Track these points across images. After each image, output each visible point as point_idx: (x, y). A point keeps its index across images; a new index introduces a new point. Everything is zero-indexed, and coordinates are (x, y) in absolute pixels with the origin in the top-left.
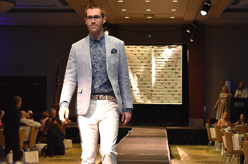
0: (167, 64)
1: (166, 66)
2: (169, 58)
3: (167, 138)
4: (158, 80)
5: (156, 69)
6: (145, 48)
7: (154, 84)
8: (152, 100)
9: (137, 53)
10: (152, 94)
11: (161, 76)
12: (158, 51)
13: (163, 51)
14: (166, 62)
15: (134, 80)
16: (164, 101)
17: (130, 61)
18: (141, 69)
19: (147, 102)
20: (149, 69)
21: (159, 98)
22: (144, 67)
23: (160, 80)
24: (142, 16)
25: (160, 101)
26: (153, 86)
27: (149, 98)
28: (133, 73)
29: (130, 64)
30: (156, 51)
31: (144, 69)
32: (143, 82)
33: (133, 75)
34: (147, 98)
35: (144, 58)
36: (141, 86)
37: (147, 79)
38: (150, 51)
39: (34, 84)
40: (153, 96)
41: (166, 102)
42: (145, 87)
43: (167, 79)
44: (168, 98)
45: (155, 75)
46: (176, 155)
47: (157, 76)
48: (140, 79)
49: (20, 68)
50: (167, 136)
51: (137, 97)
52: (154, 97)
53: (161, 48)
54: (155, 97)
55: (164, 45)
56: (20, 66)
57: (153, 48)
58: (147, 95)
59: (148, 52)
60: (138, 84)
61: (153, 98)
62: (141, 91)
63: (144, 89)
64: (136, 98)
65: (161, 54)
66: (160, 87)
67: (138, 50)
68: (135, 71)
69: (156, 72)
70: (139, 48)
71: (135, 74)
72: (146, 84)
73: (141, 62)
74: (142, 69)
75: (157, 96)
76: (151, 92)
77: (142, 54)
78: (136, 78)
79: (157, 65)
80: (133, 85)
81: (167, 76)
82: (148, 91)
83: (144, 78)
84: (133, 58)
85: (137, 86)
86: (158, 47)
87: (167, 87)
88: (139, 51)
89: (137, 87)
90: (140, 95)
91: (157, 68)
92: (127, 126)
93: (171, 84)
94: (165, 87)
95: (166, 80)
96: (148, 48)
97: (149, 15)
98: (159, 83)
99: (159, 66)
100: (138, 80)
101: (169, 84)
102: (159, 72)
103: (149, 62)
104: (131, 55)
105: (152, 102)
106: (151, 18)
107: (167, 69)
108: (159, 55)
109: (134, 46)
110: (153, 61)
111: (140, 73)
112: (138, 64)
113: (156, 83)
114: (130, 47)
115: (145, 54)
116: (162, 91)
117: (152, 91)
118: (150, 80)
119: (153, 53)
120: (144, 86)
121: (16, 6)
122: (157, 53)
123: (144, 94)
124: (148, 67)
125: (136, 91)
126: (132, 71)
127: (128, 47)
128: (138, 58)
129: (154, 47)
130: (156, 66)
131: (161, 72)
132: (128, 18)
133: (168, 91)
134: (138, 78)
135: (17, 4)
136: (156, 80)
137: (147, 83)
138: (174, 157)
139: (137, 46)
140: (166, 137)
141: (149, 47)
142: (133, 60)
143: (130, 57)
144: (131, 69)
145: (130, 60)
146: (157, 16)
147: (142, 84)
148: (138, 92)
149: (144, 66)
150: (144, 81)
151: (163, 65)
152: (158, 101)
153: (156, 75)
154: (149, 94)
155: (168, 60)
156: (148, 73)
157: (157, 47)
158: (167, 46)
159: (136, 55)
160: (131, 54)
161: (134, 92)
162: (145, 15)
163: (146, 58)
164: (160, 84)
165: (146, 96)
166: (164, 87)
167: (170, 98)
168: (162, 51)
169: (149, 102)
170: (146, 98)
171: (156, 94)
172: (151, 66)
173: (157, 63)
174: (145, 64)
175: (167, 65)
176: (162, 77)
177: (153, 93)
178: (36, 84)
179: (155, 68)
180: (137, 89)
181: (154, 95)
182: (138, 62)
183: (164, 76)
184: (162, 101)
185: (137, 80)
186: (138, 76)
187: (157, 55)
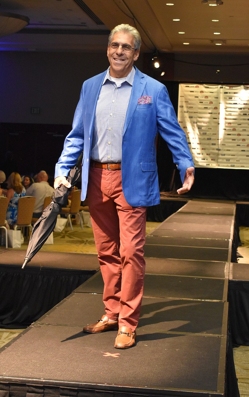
0: (241, 112)
1: (240, 115)
2: (244, 104)
3: (234, 217)
4: (228, 135)
5: (226, 119)
6: (210, 88)
7: (222, 140)
8: (218, 162)
9: (199, 94)
10: (218, 154)
11: (232, 129)
12: (230, 93)
13: (237, 93)
14: (241, 109)
15: (194, 133)
16: (235, 165)
17: (189, 106)
18: (204, 118)
19: (210, 165)
20: (215, 118)
21: (228, 160)
22: (209, 115)
23: (230, 135)
24: (208, 42)
25: (230, 165)
26: (221, 142)
27: (214, 160)
28: (193, 123)
29: (190, 110)
30: (227, 93)
31: (209, 118)
32: (206, 137)
33: (193, 126)
34: (212, 160)
35: (209, 102)
36: (203, 142)
37: (212, 133)
38: (218, 92)
39: (54, 135)
40: (220, 156)
41: (238, 167)
42: (208, 144)
43: (241, 133)
44: (241, 161)
45: (224, 128)
46: (247, 241)
47: (227, 128)
48: (202, 133)
49: (35, 112)
50: (234, 213)
51: (197, 157)
52: (221, 158)
53: (234, 88)
54: (223, 159)
55: (239, 84)
56: (35, 109)
57: (222, 88)
58: (211, 155)
59: (215, 94)
60: (200, 139)
61: (220, 160)
62: (203, 149)
63: (207, 146)
64: (196, 159)
65: (233, 98)
66: (230, 144)
67: (201, 90)
68: (195, 121)
69: (226, 123)
70: (202, 87)
71: (195, 125)
72: (210, 139)
73: (205, 108)
74: (206, 119)
75: (226, 156)
76: (217, 151)
77: (206, 97)
78: (197, 130)
79: (227, 113)
80: (191, 140)
81: (242, 129)
82: (213, 149)
83: (208, 131)
84: (193, 102)
85: (198, 142)
86: (230, 87)
87: (241, 145)
88: (202, 92)
89: (198, 144)
90: (201, 155)
91: (228, 117)
92: (182, 199)
93: (246, 141)
94: (238, 145)
95: (239, 135)
96: (215, 88)
97: (219, 41)
98: (229, 139)
99: (230, 115)
100: (200, 133)
101: (244, 140)
102: (230, 123)
103: (216, 108)
104: (190, 97)
105: (219, 165)
106: (221, 44)
107: (241, 120)
108: (231, 98)
109: (195, 85)
110: (222, 106)
111: (203, 124)
112: (200, 111)
113: (224, 139)
114: (190, 85)
115: (210, 96)
116: (232, 151)
117: (219, 150)
118: (216, 134)
119: (222, 96)
120: (208, 142)
121: (29, 24)
122: (228, 96)
123: (207, 154)
124: (214, 116)
125: (196, 149)
126: (191, 120)
127: (186, 86)
128: (200, 102)
129: (224, 87)
130: (226, 115)
131: (233, 123)
132: (188, 44)
133: (242, 151)
134: (199, 131)
135: (30, 22)
136: (225, 134)
137: (212, 138)
138: (243, 244)
139: (199, 85)
140: (232, 215)
141: (217, 86)
142: (193, 104)
143: (190, 100)
144: (191, 117)
145: (189, 104)
146: (229, 43)
147: (204, 139)
148: (199, 151)
149: (209, 113)
150: (208, 136)
151: (236, 112)
152: (226, 165)
153: (226, 126)
154: (214, 154)
155: (243, 106)
156: (213, 124)
157: (228, 88)
158: (242, 86)
159: (198, 97)
160: (190, 95)
161: (193, 151)
162: (212, 41)
163: (211, 103)
164: (231, 141)
165: (211, 157)
166: (236, 144)
167: (245, 161)
168: (235, 93)
169: (214, 165)
170: (210, 160)
171: (224, 155)
172: (219, 114)
173: (228, 109)
174: (210, 111)
175: (242, 114)
176: (234, 130)
177: (220, 152)
178: (56, 135)
179: (224, 116)
180: (198, 146)
181: (222, 155)
182: (200, 108)
183: (237, 129)
184: (233, 164)
185: (198, 133)
186: (199, 128)
187: (228, 98)
